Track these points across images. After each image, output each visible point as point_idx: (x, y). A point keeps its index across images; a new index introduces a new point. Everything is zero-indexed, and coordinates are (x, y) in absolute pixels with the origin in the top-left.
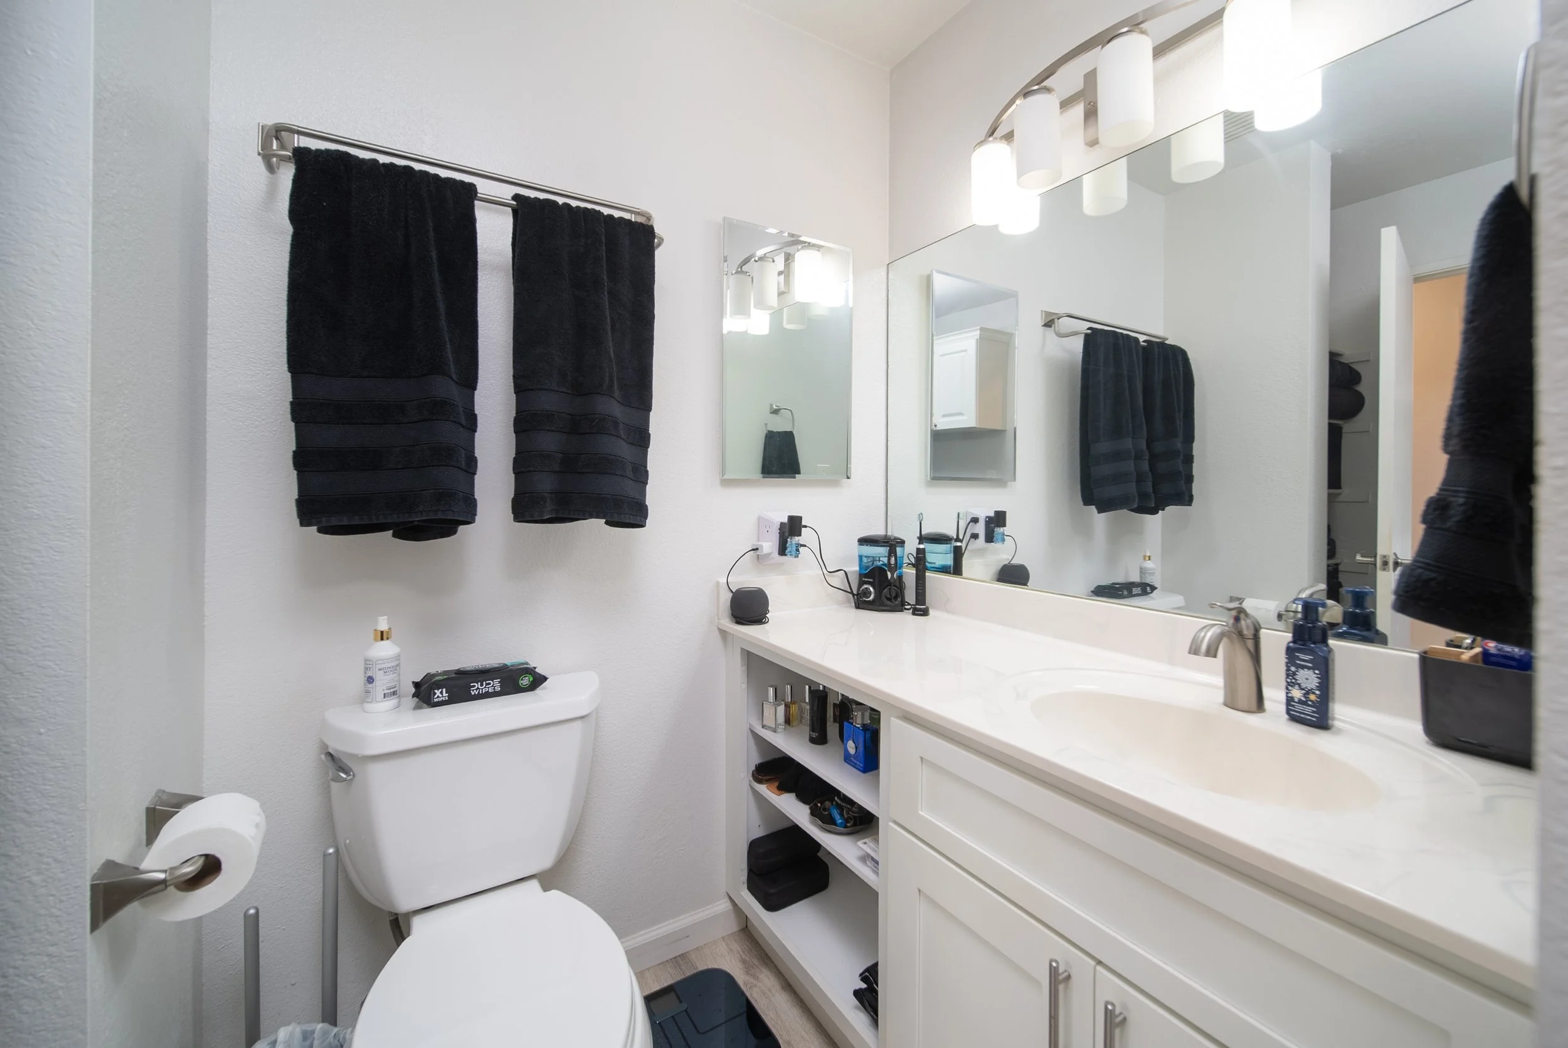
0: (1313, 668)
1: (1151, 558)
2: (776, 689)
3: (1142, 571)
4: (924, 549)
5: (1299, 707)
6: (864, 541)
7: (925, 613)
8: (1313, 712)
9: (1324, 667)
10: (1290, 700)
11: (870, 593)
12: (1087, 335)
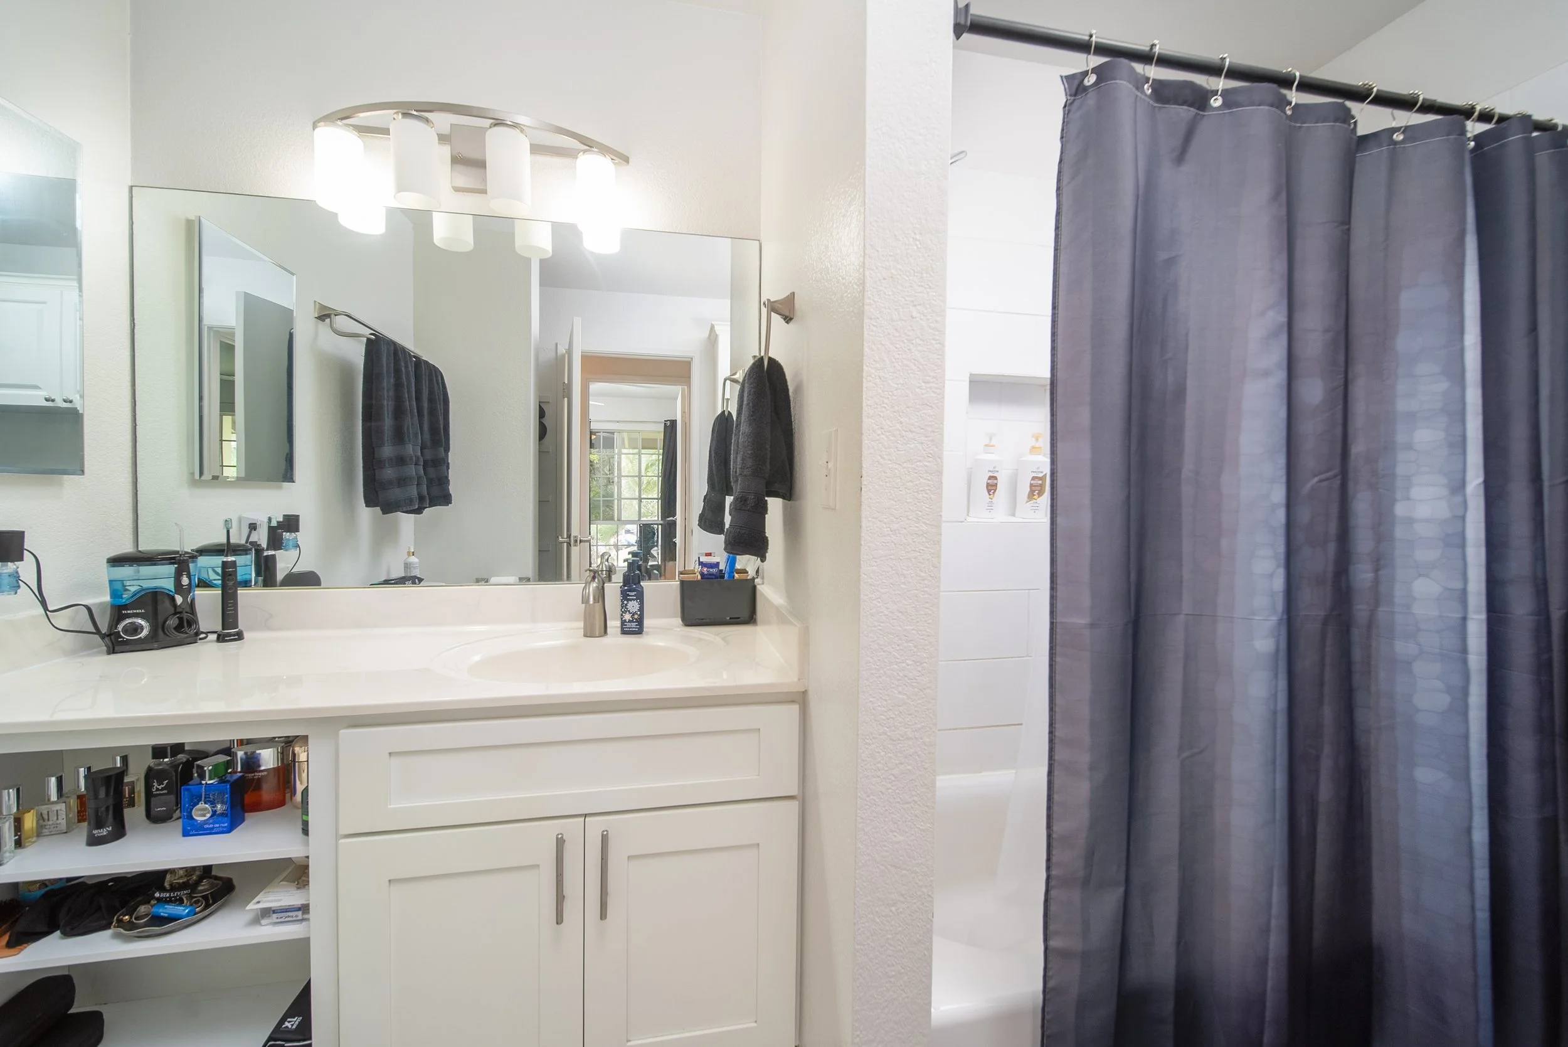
0: (636, 599)
1: (415, 553)
2: (18, 790)
3: (407, 566)
4: (234, 562)
5: (629, 625)
6: (117, 561)
7: (239, 636)
8: (636, 625)
9: (640, 597)
10: (623, 622)
11: (142, 628)
12: (369, 340)
